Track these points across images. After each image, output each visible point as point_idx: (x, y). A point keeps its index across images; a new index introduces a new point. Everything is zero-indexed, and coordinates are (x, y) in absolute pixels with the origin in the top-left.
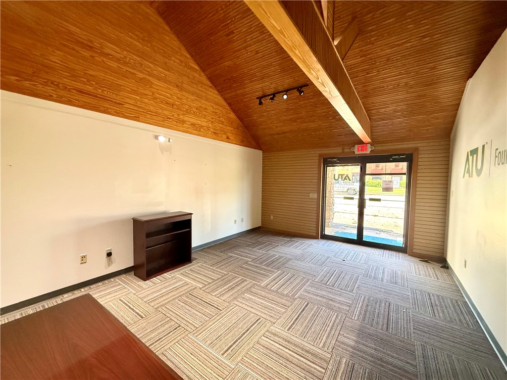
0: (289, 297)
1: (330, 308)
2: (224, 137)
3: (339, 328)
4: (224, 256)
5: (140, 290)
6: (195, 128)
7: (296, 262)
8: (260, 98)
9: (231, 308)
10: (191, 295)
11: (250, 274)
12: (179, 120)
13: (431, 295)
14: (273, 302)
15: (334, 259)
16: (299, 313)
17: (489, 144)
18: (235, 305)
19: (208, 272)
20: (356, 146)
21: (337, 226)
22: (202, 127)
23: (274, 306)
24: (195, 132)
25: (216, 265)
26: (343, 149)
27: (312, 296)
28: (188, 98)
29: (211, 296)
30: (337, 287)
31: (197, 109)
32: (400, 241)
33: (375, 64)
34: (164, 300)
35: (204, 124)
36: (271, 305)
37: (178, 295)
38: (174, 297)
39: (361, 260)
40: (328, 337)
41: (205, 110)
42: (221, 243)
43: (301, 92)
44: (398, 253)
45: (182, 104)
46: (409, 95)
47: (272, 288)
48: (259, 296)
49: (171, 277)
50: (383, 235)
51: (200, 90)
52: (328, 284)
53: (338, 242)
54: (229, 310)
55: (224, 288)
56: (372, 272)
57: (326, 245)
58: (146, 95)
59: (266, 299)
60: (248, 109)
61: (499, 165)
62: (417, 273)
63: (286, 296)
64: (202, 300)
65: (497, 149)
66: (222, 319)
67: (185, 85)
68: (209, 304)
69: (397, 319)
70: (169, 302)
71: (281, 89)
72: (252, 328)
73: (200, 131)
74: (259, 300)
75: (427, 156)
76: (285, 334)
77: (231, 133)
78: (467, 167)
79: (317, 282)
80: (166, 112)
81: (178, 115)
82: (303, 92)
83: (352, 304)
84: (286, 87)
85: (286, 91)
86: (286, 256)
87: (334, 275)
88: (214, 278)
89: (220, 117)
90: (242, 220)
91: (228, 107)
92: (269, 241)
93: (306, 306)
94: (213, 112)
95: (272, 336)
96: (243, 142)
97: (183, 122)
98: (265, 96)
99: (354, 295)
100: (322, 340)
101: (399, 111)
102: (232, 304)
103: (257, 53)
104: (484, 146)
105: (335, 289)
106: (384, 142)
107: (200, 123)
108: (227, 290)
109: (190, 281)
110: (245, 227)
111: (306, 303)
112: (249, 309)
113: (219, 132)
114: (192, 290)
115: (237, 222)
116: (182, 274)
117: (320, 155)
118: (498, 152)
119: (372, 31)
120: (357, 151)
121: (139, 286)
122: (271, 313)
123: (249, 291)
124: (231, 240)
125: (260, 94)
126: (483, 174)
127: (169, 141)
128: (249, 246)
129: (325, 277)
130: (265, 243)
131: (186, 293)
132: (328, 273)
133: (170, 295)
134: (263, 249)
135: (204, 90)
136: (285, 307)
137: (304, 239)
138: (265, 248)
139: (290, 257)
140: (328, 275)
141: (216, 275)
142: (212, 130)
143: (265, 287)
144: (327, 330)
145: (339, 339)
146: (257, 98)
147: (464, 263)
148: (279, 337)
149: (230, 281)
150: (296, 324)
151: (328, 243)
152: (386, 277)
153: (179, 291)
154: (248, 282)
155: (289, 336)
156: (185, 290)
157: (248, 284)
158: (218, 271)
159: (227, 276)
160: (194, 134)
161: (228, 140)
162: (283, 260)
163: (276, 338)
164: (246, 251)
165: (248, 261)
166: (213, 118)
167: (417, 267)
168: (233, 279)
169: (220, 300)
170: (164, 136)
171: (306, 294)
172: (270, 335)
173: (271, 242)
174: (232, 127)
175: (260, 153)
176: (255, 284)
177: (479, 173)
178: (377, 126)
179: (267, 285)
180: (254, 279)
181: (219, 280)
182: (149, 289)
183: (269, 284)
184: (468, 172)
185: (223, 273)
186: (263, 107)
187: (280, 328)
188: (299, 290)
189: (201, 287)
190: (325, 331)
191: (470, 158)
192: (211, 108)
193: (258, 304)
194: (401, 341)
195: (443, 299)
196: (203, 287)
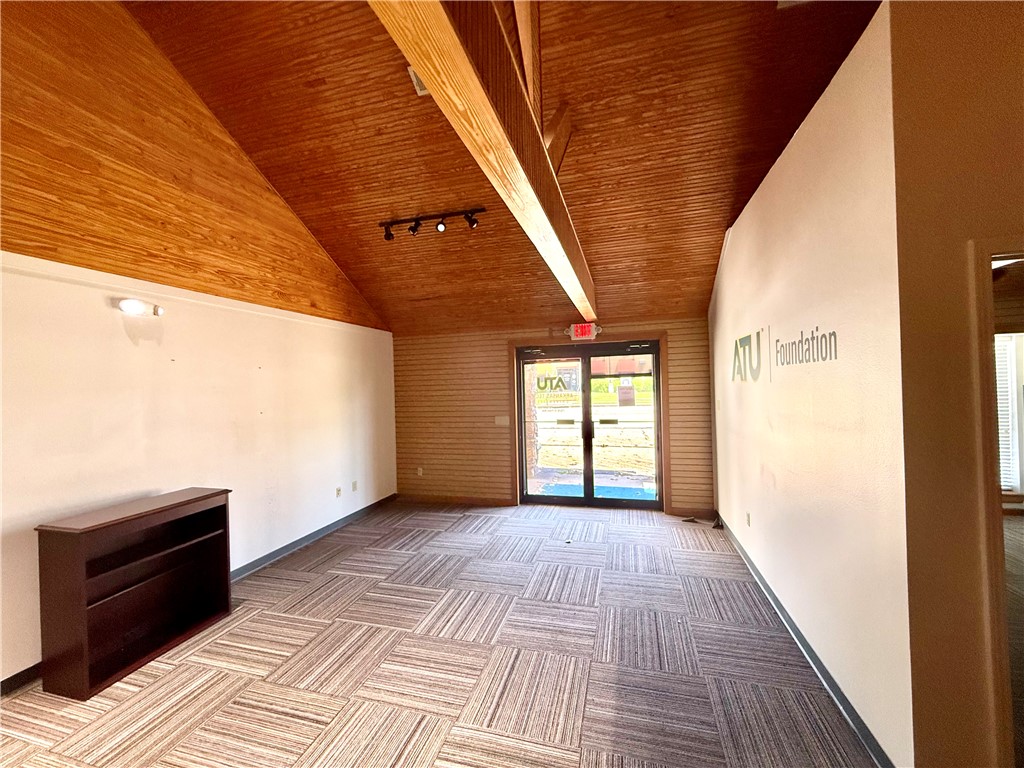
0: (479, 646)
1: (561, 650)
2: (305, 302)
3: (583, 689)
4: (318, 579)
5: (70, 731)
6: (228, 280)
7: (482, 562)
8: (387, 225)
9: (353, 709)
10: (239, 703)
11: (384, 612)
12: (184, 262)
13: (710, 581)
14: (446, 667)
15: (552, 542)
16: (504, 678)
17: (766, 331)
18: (360, 701)
19: (279, 629)
20: (572, 326)
21: (546, 473)
22: (248, 279)
23: (451, 677)
24: (231, 290)
25: (298, 606)
26: (551, 331)
27: (522, 632)
28: (206, 210)
29: (294, 693)
30: (565, 601)
31: (233, 237)
32: (650, 490)
33: (599, 187)
34: (156, 744)
35: (254, 273)
36: (442, 676)
37: (199, 716)
38: (188, 724)
39: (596, 538)
40: (567, 716)
41: (256, 242)
42: (307, 547)
43: (472, 222)
44: (650, 513)
45: (193, 223)
46: (649, 245)
47: (441, 635)
48: (414, 662)
49: (171, 668)
50: (623, 483)
51: (240, 194)
52: (549, 598)
53: (552, 507)
54: (348, 716)
55: (327, 663)
56: (617, 558)
57: (532, 517)
58: (79, 192)
59: (432, 665)
60: (361, 246)
61: (783, 364)
62: (684, 545)
63: (473, 646)
64: (270, 710)
65: (778, 341)
66: (332, 746)
67: (197, 179)
68: (293, 716)
69: (672, 640)
70: (172, 743)
71: (431, 211)
72: (410, 747)
73: (242, 288)
74: (416, 671)
75: (679, 344)
76: (485, 737)
77: (322, 294)
78: (737, 364)
79: (528, 599)
80: (144, 241)
81: (181, 249)
82: (475, 221)
83: (596, 631)
84: (442, 207)
85: (443, 217)
86: (461, 553)
87: (556, 578)
88: (299, 642)
89: (293, 260)
90: (355, 487)
91: (312, 239)
92: (418, 526)
93: (517, 657)
94: (277, 246)
95: (457, 751)
96: (350, 315)
97: (196, 266)
98: (396, 222)
99: (597, 610)
100: (558, 725)
101: (636, 271)
102: (352, 699)
103: (379, 133)
104: (758, 334)
105: (564, 606)
106: (615, 320)
107: (243, 271)
108: (337, 665)
109: (233, 667)
110: (360, 501)
111: (515, 653)
112: (395, 699)
113: (291, 291)
114: (240, 689)
115: (342, 492)
116: (204, 651)
117: (511, 342)
118: (779, 344)
119: (593, 131)
120: (574, 335)
121: (65, 721)
122: (447, 695)
123: (389, 654)
124: (329, 535)
125: (386, 216)
126: (760, 377)
127: (155, 313)
128: (375, 543)
129: (541, 585)
130: (411, 531)
131: (224, 702)
132: (546, 574)
133: (174, 721)
134: (408, 547)
135: (249, 195)
136: (474, 673)
137: (490, 510)
138: (411, 544)
139: (468, 555)
140: (547, 579)
141: (305, 634)
142: (273, 286)
143: (425, 636)
144: (563, 700)
145: (587, 714)
146: (381, 225)
147: (746, 518)
148: (473, 749)
149: (341, 640)
150: (504, 706)
151: (536, 512)
152: (640, 563)
153: (202, 702)
154: (385, 633)
155: (494, 738)
156: (220, 694)
157: (386, 637)
158: (307, 622)
159: (331, 629)
160: (227, 296)
161: (314, 309)
162: (454, 565)
163: (466, 754)
164: (369, 557)
165: (378, 581)
166: (275, 261)
167: (681, 534)
168: (346, 633)
169: (322, 698)
170: (138, 299)
171: (513, 631)
172: (451, 751)
173: (423, 526)
174: (321, 281)
175: (387, 337)
176: (401, 633)
177: (756, 374)
178: (603, 293)
179: (429, 631)
180: (396, 621)
181: (311, 645)
182: (101, 721)
183: (432, 627)
184: (740, 372)
185: (322, 624)
186: (394, 244)
187: (470, 726)
188: (496, 625)
189: (264, 674)
190: (559, 704)
191: (741, 350)
192: (270, 238)
193: (416, 683)
194: (685, 683)
195: (727, 585)
196: (272, 673)
